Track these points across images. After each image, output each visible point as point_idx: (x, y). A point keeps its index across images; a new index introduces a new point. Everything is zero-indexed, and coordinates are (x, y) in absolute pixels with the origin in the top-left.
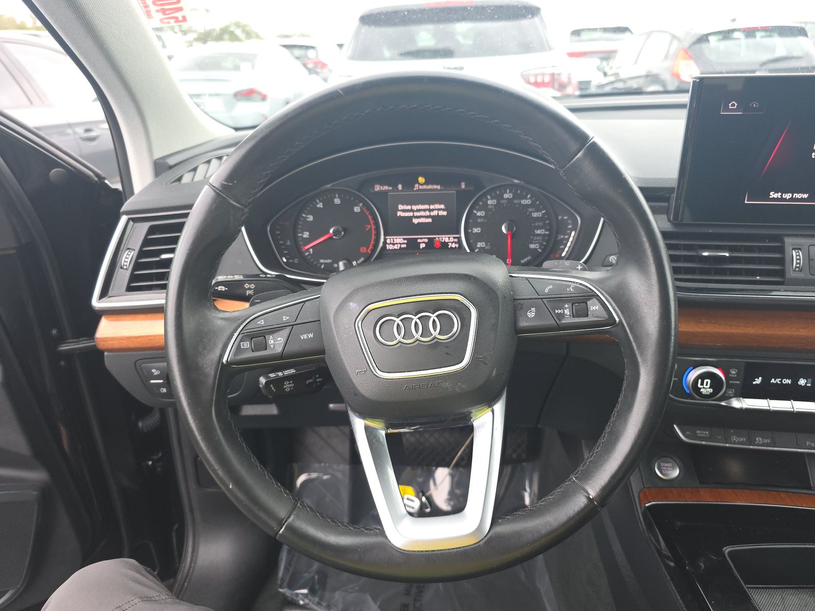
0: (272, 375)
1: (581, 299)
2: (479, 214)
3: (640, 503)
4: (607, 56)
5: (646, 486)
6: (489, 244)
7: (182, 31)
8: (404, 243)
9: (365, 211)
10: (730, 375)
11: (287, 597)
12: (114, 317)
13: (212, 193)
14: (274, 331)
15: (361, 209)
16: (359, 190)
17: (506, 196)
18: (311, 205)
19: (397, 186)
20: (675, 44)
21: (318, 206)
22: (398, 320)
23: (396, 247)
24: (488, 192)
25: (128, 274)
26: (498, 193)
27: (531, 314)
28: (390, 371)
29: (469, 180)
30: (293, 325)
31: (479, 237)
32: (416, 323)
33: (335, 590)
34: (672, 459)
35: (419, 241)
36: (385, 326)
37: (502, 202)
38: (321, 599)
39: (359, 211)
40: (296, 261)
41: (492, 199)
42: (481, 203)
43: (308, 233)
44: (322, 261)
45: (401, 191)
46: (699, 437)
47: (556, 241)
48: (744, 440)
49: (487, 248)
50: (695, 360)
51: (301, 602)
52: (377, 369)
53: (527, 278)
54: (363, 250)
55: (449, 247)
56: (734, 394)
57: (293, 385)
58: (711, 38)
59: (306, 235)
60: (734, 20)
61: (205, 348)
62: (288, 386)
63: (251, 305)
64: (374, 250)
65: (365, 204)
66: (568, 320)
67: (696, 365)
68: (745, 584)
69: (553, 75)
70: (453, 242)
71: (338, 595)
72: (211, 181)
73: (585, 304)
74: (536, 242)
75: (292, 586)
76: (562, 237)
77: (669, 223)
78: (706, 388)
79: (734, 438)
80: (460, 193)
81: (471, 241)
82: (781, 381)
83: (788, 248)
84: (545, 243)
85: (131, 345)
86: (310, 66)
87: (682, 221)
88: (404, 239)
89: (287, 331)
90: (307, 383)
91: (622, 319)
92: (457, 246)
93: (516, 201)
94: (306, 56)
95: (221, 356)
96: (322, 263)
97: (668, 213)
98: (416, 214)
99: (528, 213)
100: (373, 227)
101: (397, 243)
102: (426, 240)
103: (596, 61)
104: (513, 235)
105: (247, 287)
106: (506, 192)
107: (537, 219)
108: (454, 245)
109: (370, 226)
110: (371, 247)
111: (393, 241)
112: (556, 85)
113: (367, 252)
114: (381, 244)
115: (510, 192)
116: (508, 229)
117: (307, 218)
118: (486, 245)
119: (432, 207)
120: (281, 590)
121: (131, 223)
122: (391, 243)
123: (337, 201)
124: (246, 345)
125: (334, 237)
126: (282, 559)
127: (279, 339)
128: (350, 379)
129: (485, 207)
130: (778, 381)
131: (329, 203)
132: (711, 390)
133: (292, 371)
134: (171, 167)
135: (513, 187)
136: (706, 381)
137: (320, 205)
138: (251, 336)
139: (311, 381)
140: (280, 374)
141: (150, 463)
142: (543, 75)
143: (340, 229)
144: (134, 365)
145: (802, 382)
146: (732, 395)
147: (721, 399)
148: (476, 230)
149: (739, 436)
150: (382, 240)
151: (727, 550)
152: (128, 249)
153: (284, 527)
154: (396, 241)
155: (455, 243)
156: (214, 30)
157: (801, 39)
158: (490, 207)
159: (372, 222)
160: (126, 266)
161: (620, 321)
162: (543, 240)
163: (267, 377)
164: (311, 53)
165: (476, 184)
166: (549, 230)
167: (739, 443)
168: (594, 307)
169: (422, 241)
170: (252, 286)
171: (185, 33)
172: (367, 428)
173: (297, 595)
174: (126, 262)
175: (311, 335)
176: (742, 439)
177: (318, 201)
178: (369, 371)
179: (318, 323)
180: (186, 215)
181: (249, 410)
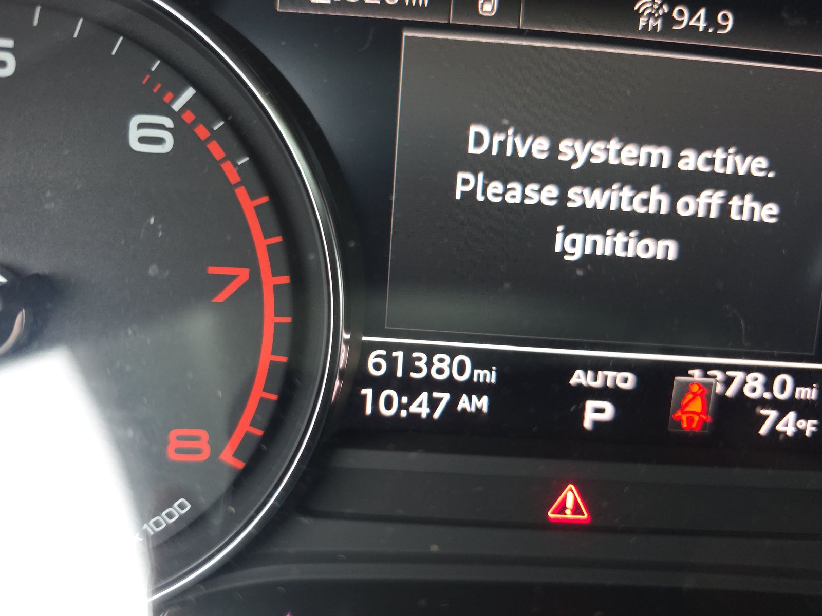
98: (578, 197)
101: (429, 384)
102: (626, 381)
109: (244, 274)
119: (691, 161)
122: (388, 380)
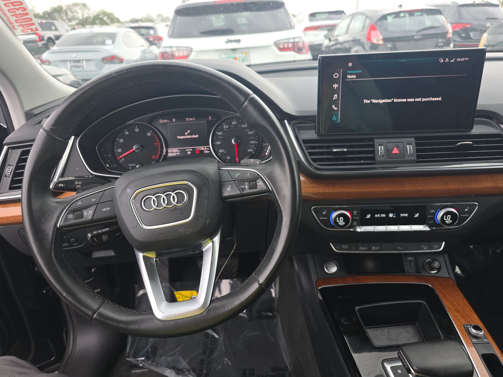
0: (95, 232)
1: (253, 180)
2: (219, 134)
3: (316, 287)
4: (331, 28)
5: (319, 278)
6: (226, 150)
7: (68, 19)
8: (178, 152)
9: (154, 135)
10: (354, 214)
11: (132, 363)
12: (3, 205)
13: (45, 134)
14: (86, 207)
15: (151, 134)
16: (150, 123)
17: (233, 123)
18: (121, 133)
19: (172, 119)
20: (368, 22)
21: (126, 133)
22: (153, 197)
23: (174, 154)
24: (224, 121)
25: (9, 179)
26: (229, 121)
27: (229, 189)
28: (151, 225)
29: (213, 114)
30: (98, 204)
31: (220, 147)
32: (164, 198)
33: (161, 356)
34: (333, 262)
35: (187, 150)
36: (147, 201)
37: (232, 126)
38: (153, 362)
39: (150, 135)
40: (115, 166)
41: (225, 125)
42: (220, 128)
43: (121, 150)
44: (130, 165)
45: (174, 122)
46: (343, 249)
47: (262, 147)
48: (366, 248)
49: (225, 152)
50: (335, 207)
51: (141, 365)
52: (143, 224)
53: (228, 170)
54: (154, 157)
55: (205, 153)
56: (357, 224)
57: (107, 237)
58: (389, 17)
59: (120, 150)
60: (401, 6)
61: (46, 220)
62: (104, 238)
63: (77, 194)
64: (160, 157)
65: (154, 131)
66: (247, 190)
67: (336, 210)
68: (365, 326)
69: (293, 43)
70: (207, 150)
71: (163, 359)
72: (44, 126)
73: (255, 182)
74: (252, 148)
75: (135, 356)
76: (265, 144)
77: (316, 135)
78: (341, 222)
79: (361, 248)
80: (209, 122)
81: (216, 149)
82: (380, 216)
83: (376, 144)
84: (256, 148)
85: (15, 221)
86: (151, 39)
87: (321, 133)
88: (178, 150)
89: (94, 207)
90: (116, 235)
91: (273, 188)
92: (209, 152)
93: (239, 126)
94: (149, 34)
95: (56, 224)
96: (130, 166)
97: (315, 129)
99: (246, 132)
100: (159, 144)
101: (174, 152)
102: (191, 150)
103: (325, 32)
104: (238, 145)
105: (76, 184)
106: (233, 121)
107: (251, 135)
108: (207, 152)
109: (157, 144)
110: (158, 155)
111: (172, 151)
112: (296, 50)
113: (156, 158)
114: (164, 153)
115: (235, 121)
116: (235, 142)
117: (119, 141)
118: (224, 151)
120: (127, 359)
121: (10, 150)
122: (171, 153)
123: (137, 130)
124: (71, 216)
125: (136, 151)
126: (128, 341)
127: (90, 212)
128: (129, 231)
129: (222, 130)
130: (379, 215)
131: (132, 132)
132: (344, 223)
133: (107, 229)
134: (36, 115)
135: (237, 118)
136: (340, 218)
137: (127, 133)
138: (73, 211)
139: (119, 234)
140: (100, 231)
141: (45, 291)
142: (288, 43)
143: (139, 146)
144: (18, 232)
145: (391, 215)
146: (356, 225)
147: (350, 227)
148: (218, 143)
149: (363, 247)
150: (165, 150)
151: (357, 308)
152: (9, 165)
153: (96, 314)
154: (173, 151)
155: (208, 150)
156: (89, 17)
157: (439, 17)
158: (225, 129)
159: (158, 141)
160: (8, 175)
161: (272, 190)
162: (255, 147)
163: (92, 233)
164: (152, 32)
165: (217, 117)
166: (258, 141)
167: (364, 250)
168: (260, 184)
169: (189, 151)
170: (80, 183)
171: (70, 20)
172: (144, 257)
173: (138, 361)
174: (9, 173)
175: (108, 209)
176: (365, 248)
177: (125, 130)
178: (138, 226)
179: (112, 201)
180: (31, 146)
181: (97, 254)
